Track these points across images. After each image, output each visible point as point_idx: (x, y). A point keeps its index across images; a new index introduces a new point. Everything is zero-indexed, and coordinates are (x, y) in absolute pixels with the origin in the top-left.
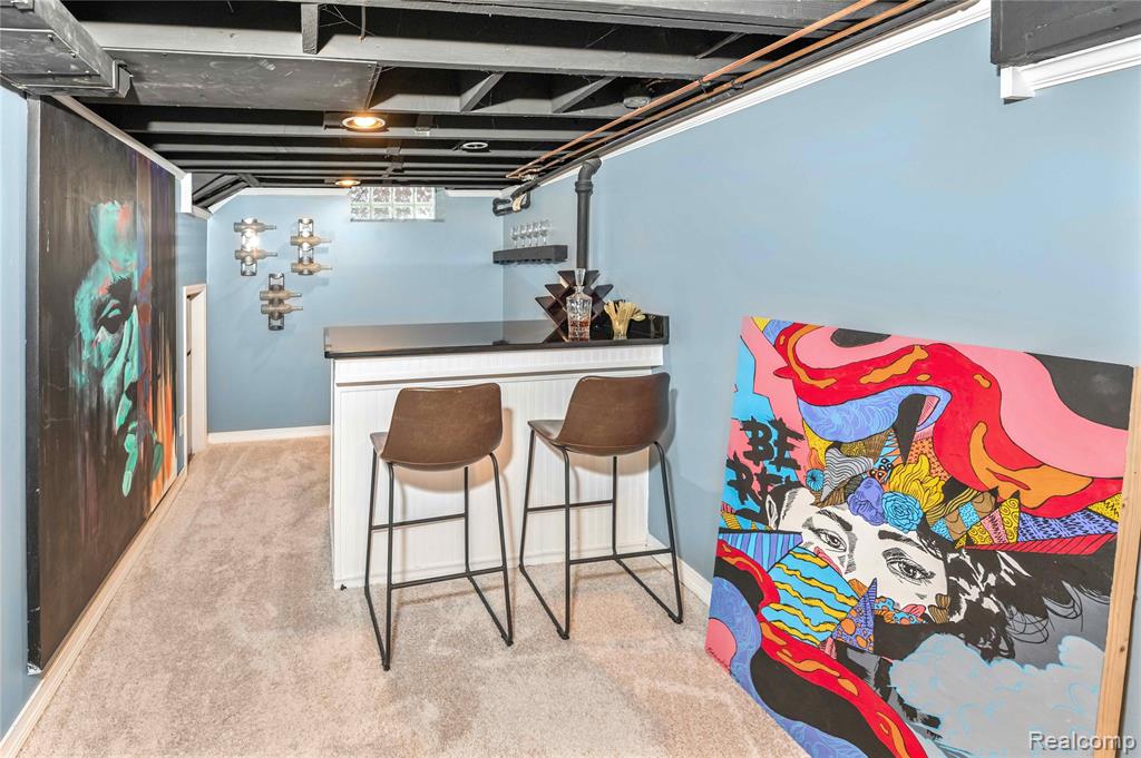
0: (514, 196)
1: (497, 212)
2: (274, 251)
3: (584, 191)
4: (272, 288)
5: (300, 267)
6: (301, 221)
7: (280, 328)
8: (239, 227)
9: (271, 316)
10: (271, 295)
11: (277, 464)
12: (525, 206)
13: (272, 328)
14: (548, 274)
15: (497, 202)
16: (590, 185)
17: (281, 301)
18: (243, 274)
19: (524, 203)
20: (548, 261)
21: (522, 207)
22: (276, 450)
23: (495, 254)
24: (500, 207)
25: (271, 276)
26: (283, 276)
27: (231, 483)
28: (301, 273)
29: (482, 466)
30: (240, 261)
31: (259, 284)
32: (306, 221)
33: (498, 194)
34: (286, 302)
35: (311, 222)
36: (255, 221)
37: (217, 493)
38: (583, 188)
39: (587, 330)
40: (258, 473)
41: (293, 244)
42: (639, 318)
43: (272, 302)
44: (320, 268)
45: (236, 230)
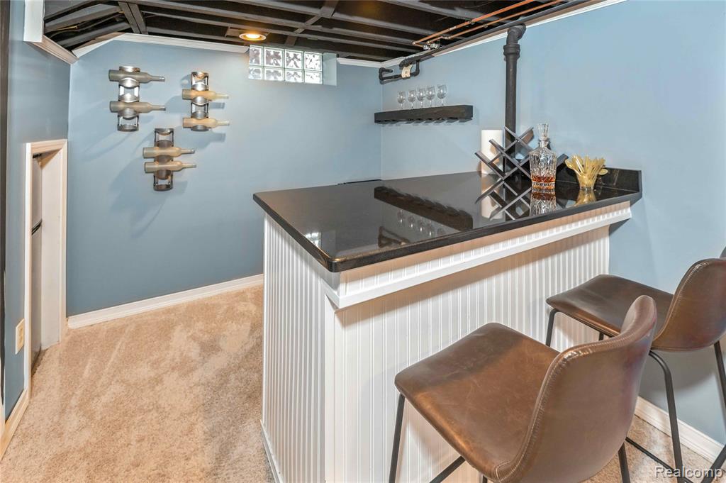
0: (402, 65)
1: (383, 79)
2: (162, 104)
4: (159, 144)
5: (194, 122)
6: (195, 74)
7: (169, 187)
8: (116, 77)
9: (157, 175)
10: (158, 151)
11: (168, 348)
12: (415, 74)
13: (158, 188)
16: (518, 47)
17: (170, 158)
18: (121, 128)
19: (414, 71)
21: (411, 74)
22: (164, 326)
23: (376, 115)
24: (387, 75)
25: (158, 131)
26: (172, 131)
27: (104, 399)
28: (194, 128)
30: (116, 114)
31: (142, 139)
32: (200, 74)
33: (383, 65)
34: (175, 159)
35: (206, 76)
36: (137, 71)
37: (81, 428)
38: (511, 51)
39: (552, 185)
40: (144, 371)
41: (185, 98)
42: (604, 172)
43: (159, 159)
44: (216, 125)
45: (112, 80)
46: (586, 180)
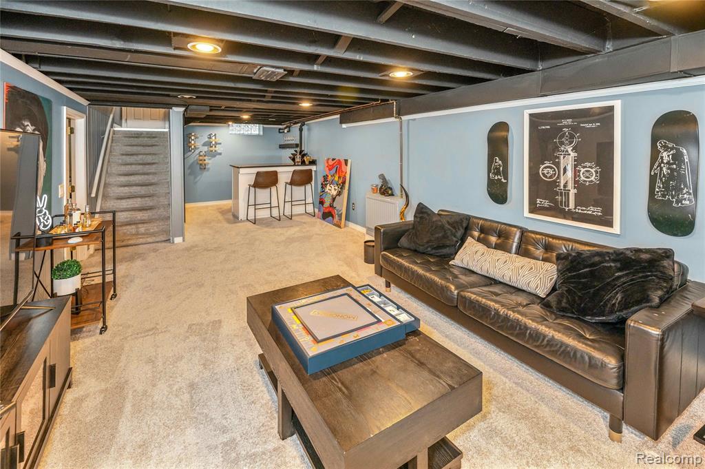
0: (285, 128)
1: (280, 132)
3: (301, 130)
4: (201, 156)
7: (205, 169)
9: (201, 165)
10: (201, 158)
12: (289, 131)
13: (201, 169)
14: (292, 151)
15: (280, 129)
17: (205, 160)
20: (292, 148)
21: (287, 131)
23: (280, 145)
24: (281, 131)
25: (201, 152)
29: (274, 189)
31: (196, 154)
32: (213, 134)
33: (281, 127)
35: (215, 134)
39: (299, 163)
43: (201, 160)
46: (307, 163)
